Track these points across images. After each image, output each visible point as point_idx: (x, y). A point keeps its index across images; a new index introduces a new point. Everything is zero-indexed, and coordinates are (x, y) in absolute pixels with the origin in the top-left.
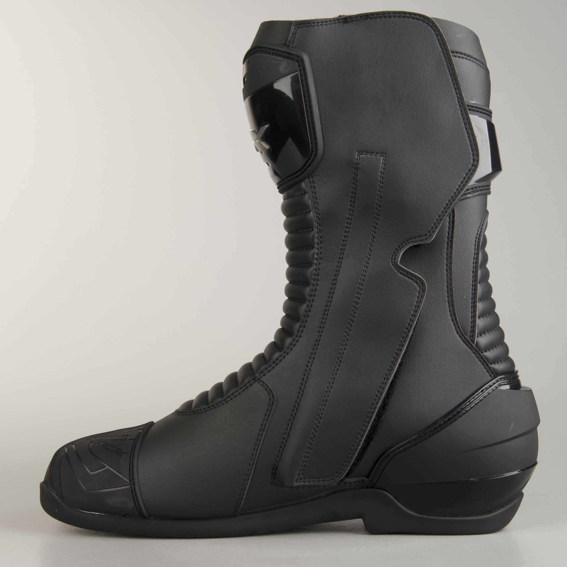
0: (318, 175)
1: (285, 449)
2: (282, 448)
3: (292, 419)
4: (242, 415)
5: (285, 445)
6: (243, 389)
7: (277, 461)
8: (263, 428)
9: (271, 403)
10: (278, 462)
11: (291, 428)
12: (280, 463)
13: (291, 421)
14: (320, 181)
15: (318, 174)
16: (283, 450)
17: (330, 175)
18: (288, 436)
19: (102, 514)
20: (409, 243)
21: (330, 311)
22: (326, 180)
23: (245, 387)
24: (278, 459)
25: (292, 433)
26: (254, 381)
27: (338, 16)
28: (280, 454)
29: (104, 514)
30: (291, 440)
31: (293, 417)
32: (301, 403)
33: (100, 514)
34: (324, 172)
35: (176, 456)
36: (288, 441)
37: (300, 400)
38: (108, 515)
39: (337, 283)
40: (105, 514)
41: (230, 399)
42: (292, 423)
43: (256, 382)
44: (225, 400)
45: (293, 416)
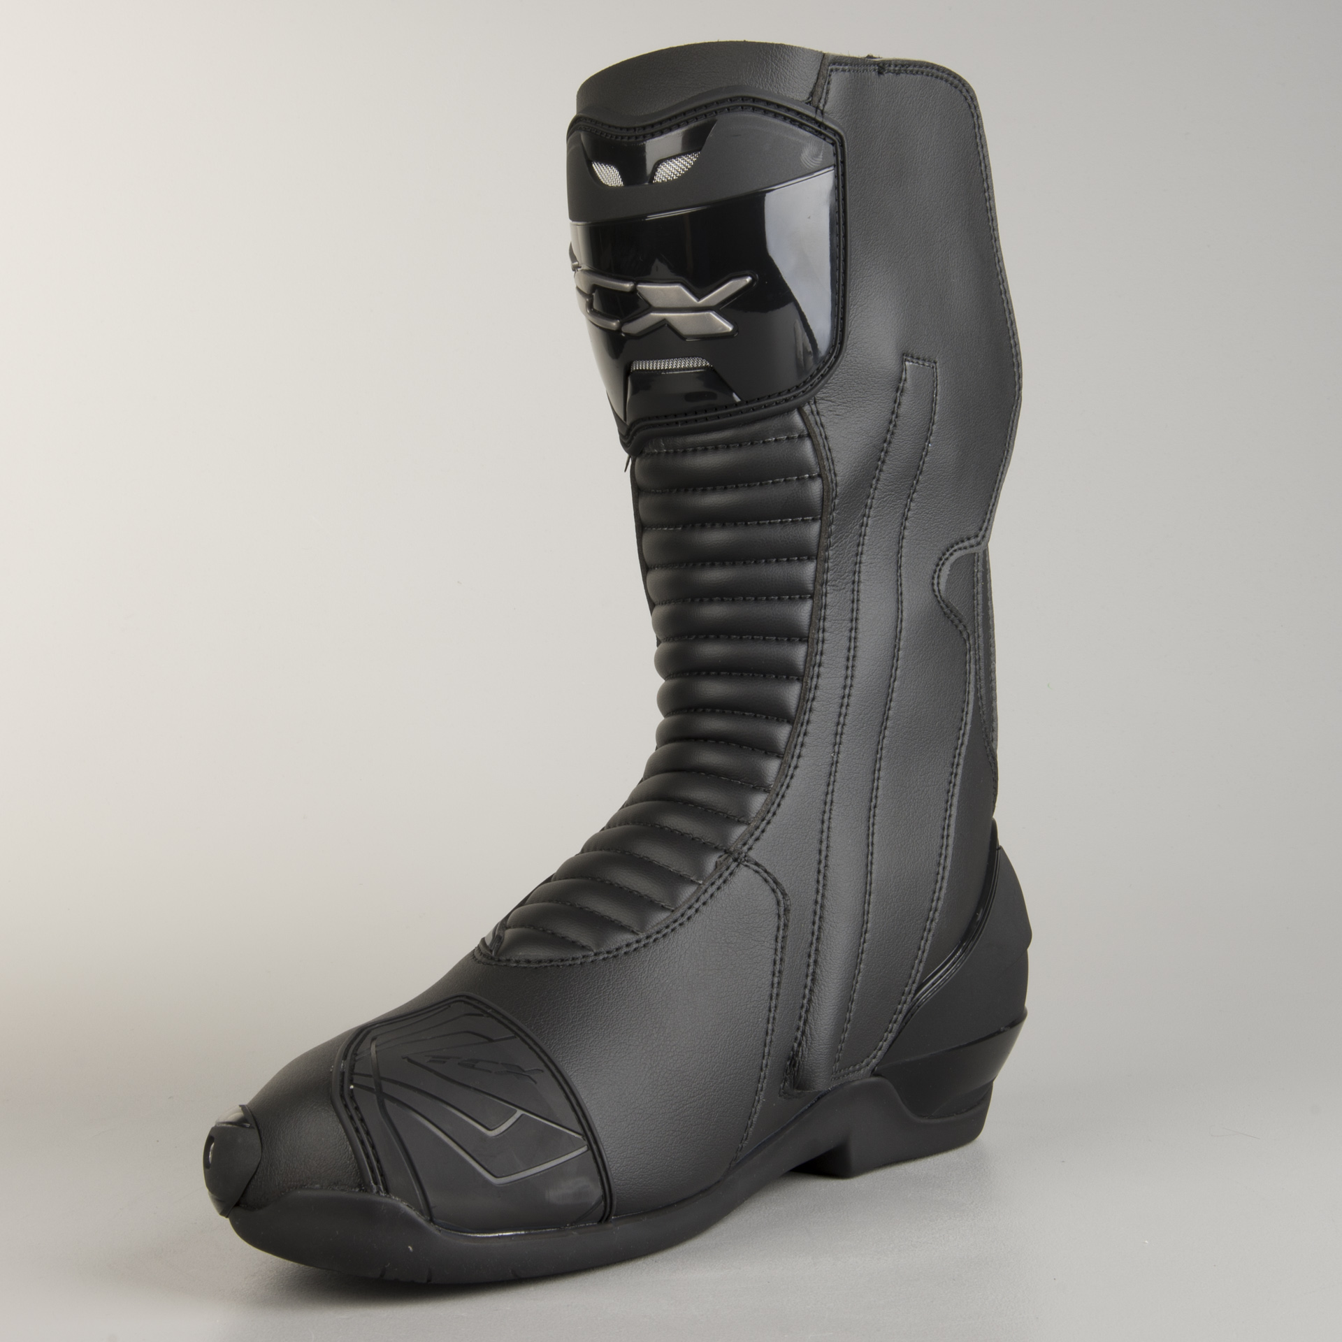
0: (829, 399)
1: (811, 1010)
2: (804, 1009)
3: (814, 941)
4: (733, 945)
5: (810, 1001)
6: (716, 884)
7: (796, 1039)
8: (778, 969)
9: (782, 909)
10: (798, 1041)
11: (816, 962)
12: (804, 1043)
13: (814, 945)
14: (831, 411)
15: (827, 397)
16: (807, 1011)
17: (853, 400)
18: (813, 980)
19: (519, 1233)
20: (955, 551)
21: (852, 699)
22: (843, 411)
23: (721, 880)
24: (799, 1034)
25: (821, 971)
26: (736, 863)
27: (866, 55)
28: (802, 1022)
29: (523, 1232)
30: (822, 987)
31: (815, 937)
32: (827, 903)
33: (515, 1233)
34: (840, 392)
35: (642, 1060)
36: (816, 991)
37: (823, 896)
38: (533, 1232)
39: (860, 636)
40: (525, 1230)
41: (693, 910)
42: (817, 950)
43: (741, 866)
44: (682, 915)
45: (816, 933)
